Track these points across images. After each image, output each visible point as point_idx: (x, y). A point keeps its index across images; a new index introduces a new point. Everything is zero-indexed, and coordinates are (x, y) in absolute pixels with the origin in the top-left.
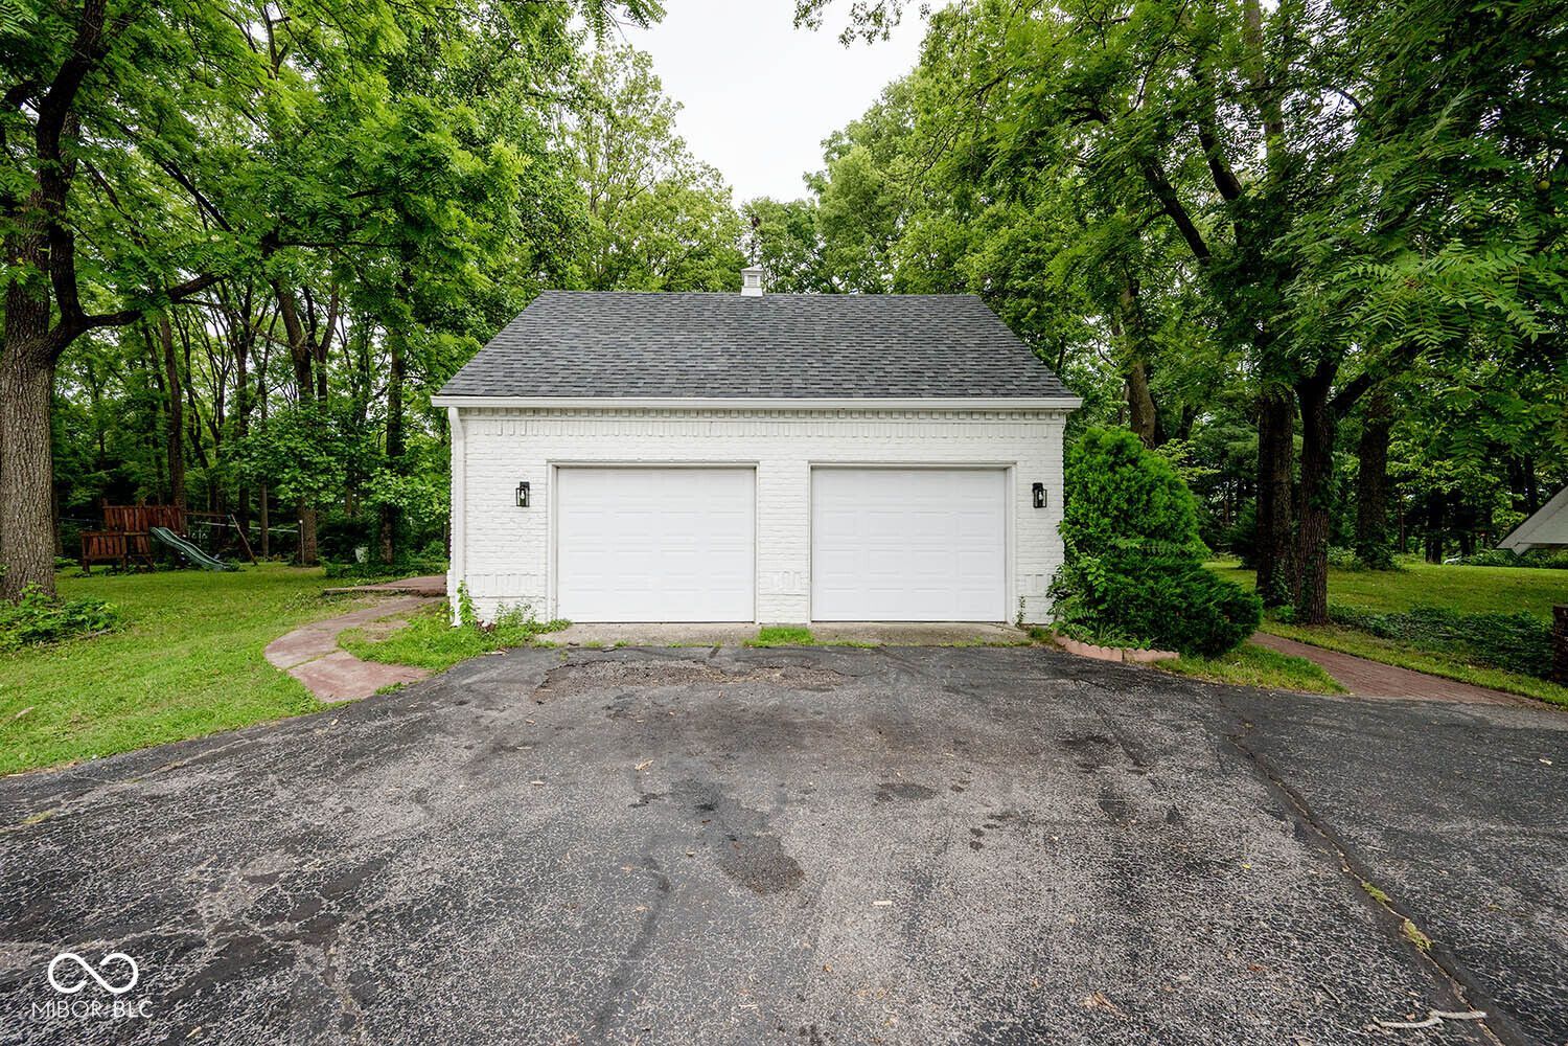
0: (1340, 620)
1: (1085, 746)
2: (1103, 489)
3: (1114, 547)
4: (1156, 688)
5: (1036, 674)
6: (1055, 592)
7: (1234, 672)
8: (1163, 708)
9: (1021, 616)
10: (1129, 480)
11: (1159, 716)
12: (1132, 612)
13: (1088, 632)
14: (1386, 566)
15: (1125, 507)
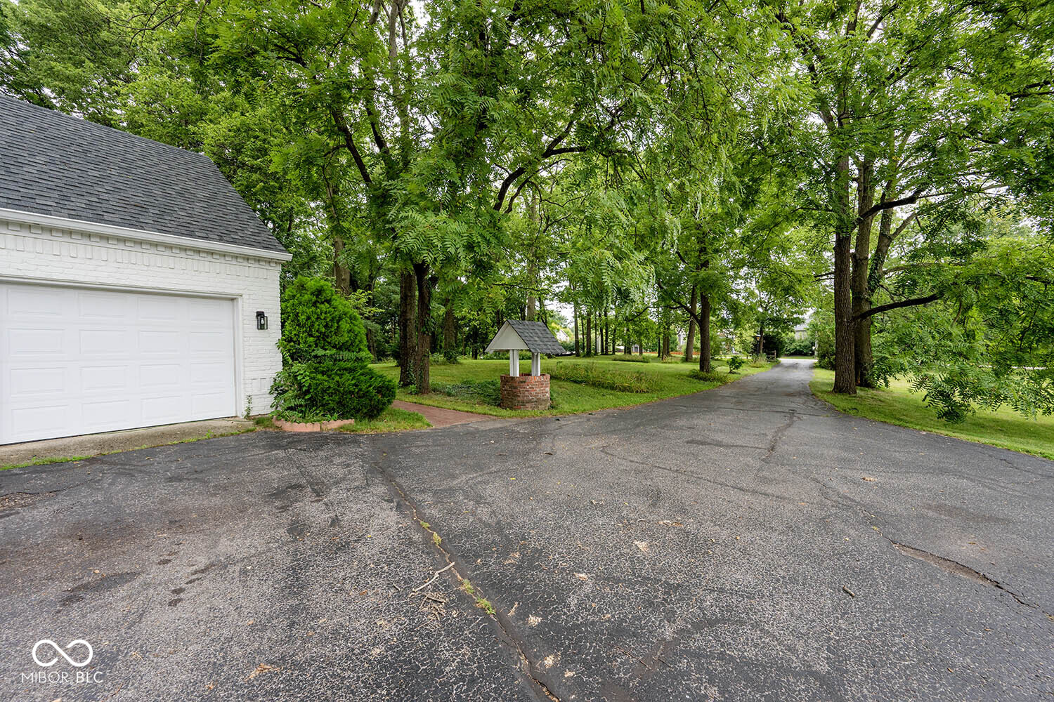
0: (435, 390)
1: (283, 495)
2: (308, 318)
3: (316, 357)
4: (339, 444)
5: (257, 451)
6: (276, 390)
7: (383, 426)
8: (340, 455)
9: (249, 410)
10: (326, 313)
11: (337, 460)
12: (326, 398)
13: (297, 415)
14: (455, 362)
15: (323, 330)
